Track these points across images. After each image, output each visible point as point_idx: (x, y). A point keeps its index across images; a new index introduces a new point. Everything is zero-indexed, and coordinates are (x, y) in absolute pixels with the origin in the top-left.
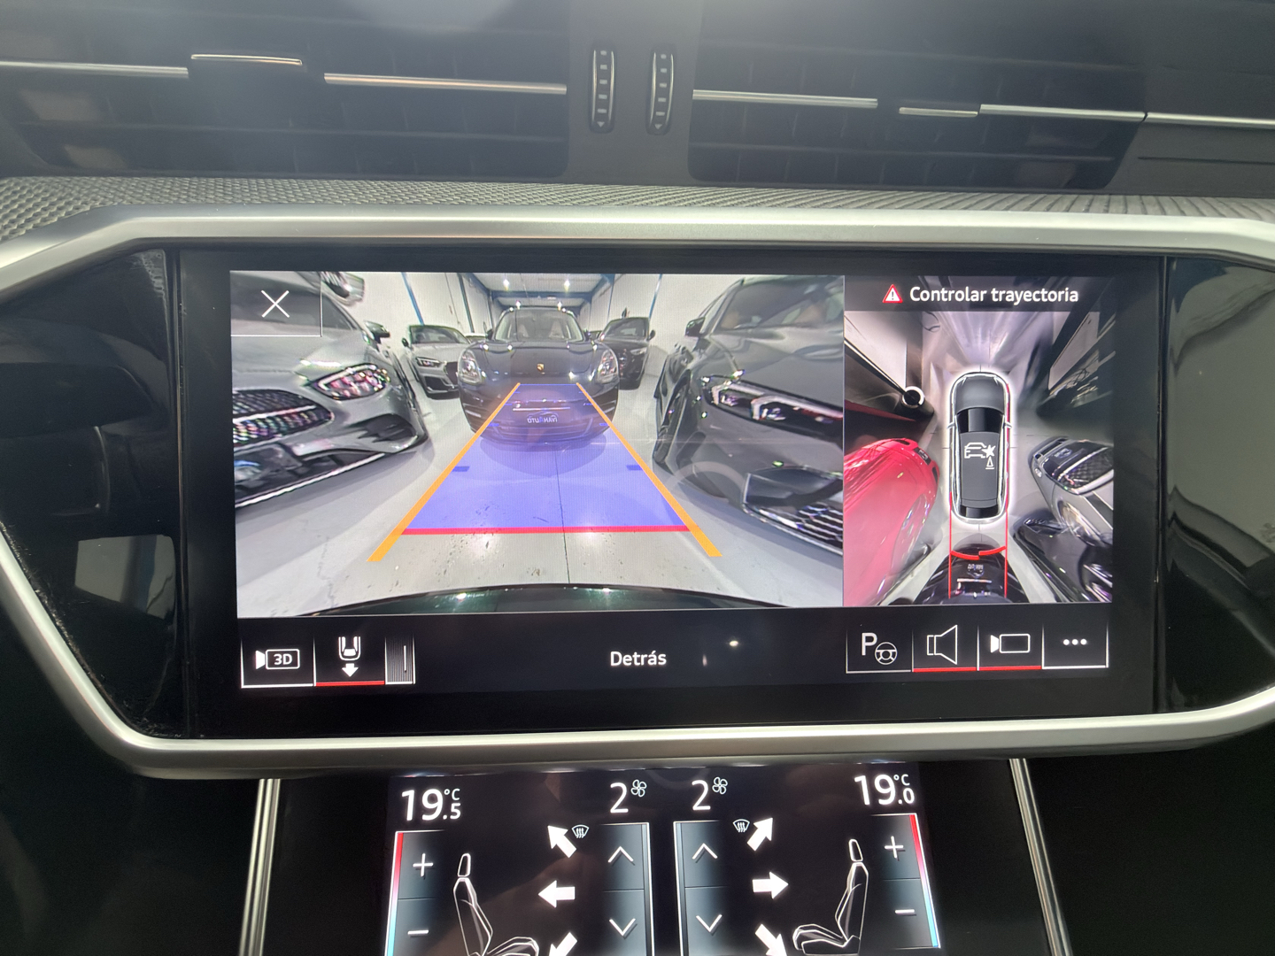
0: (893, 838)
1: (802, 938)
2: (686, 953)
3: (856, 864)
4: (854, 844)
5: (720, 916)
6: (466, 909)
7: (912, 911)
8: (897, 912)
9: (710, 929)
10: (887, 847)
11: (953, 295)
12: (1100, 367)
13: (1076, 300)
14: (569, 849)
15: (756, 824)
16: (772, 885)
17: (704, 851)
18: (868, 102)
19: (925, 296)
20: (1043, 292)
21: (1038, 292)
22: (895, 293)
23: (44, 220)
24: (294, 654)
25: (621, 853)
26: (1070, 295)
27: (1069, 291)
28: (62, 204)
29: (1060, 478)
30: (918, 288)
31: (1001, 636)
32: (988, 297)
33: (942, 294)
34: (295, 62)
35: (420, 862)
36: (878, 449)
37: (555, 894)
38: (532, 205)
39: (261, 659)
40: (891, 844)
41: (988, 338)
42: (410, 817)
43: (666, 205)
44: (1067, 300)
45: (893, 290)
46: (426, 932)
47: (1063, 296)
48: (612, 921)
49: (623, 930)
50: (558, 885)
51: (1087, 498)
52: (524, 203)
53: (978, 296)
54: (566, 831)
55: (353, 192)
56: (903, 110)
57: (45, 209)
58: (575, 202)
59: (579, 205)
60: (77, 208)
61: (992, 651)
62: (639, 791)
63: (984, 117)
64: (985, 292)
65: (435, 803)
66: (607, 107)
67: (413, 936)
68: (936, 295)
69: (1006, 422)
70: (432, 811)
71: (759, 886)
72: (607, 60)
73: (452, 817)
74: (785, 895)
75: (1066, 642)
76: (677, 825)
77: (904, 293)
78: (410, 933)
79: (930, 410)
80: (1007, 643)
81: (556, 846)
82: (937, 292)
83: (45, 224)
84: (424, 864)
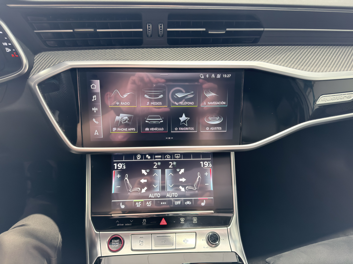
1: (188, 188)
2: (167, 190)
3: (199, 177)
4: (199, 173)
5: (173, 185)
6: (127, 183)
8: (206, 184)
9: (171, 187)
14: (146, 174)
15: (181, 170)
17: (171, 174)
25: (155, 174)
35: (118, 176)
40: (206, 173)
42: (116, 168)
46: (120, 187)
48: (153, 185)
49: (155, 187)
50: (144, 179)
54: (145, 171)
56: (209, 32)
62: (159, 164)
66: (150, 33)
70: (120, 167)
72: (150, 26)
73: (124, 168)
74: (185, 181)
76: (166, 170)
78: (117, 187)
81: (143, 173)
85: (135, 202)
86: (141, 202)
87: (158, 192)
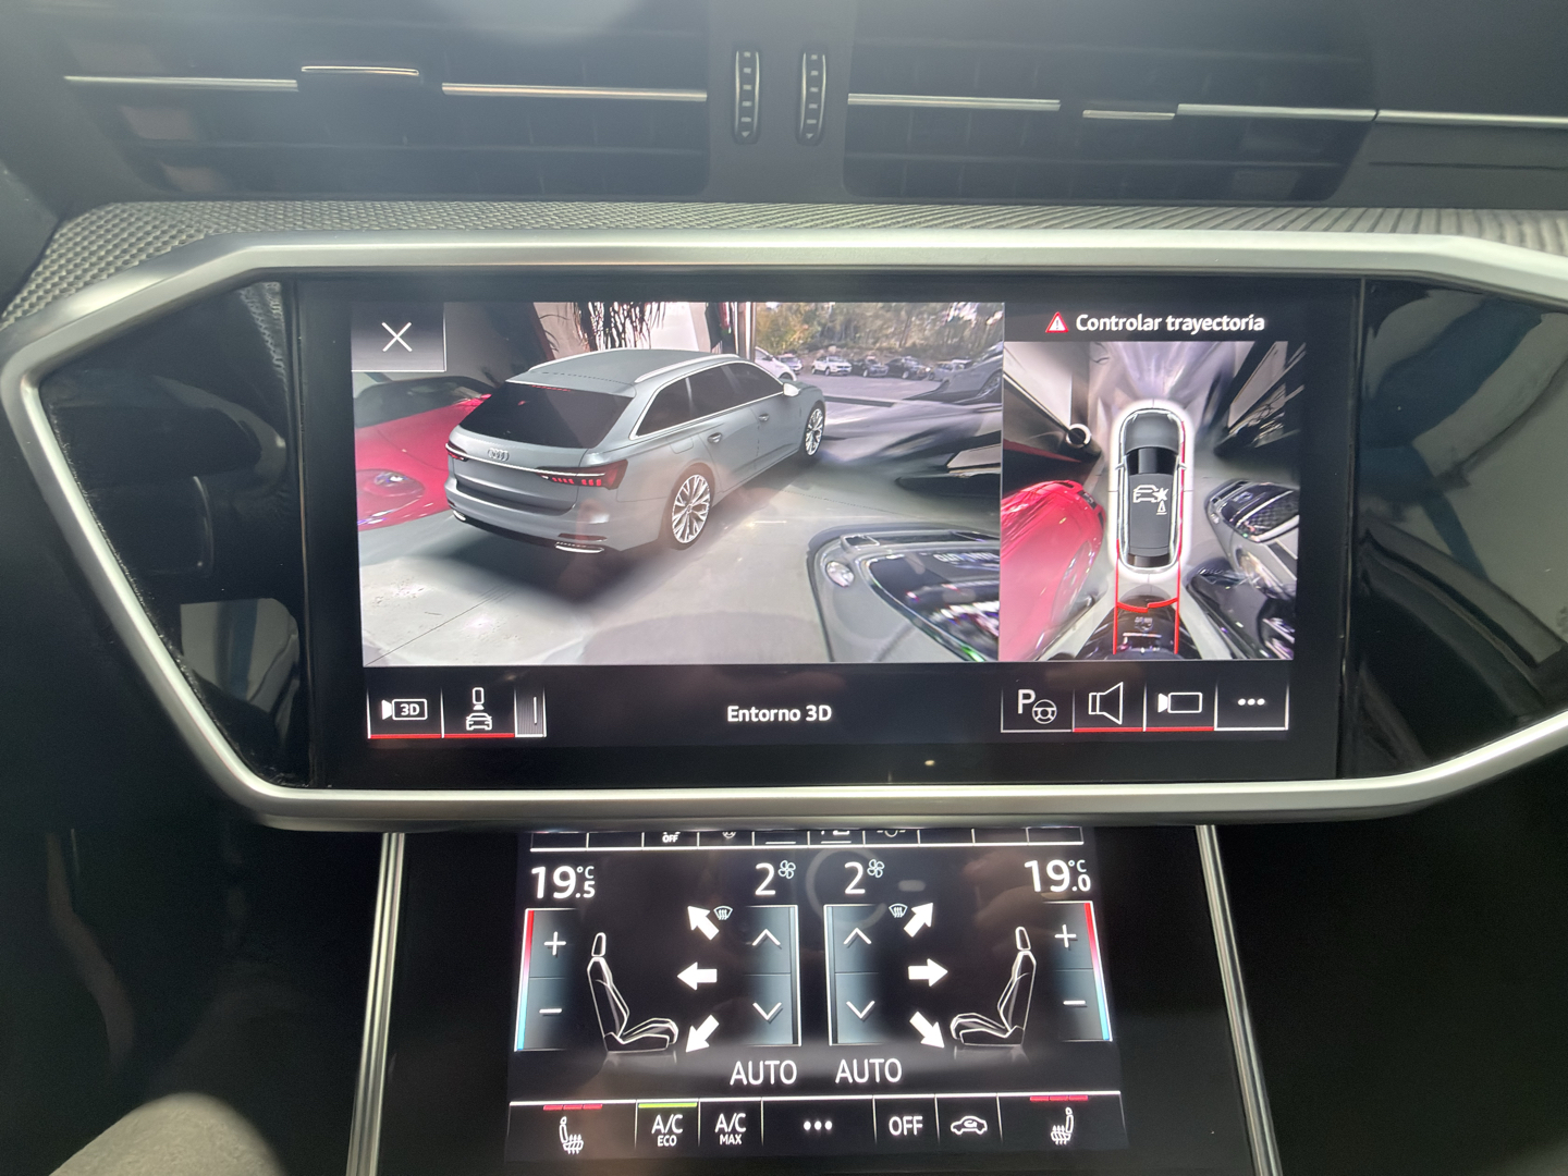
0: (1064, 927)
1: (960, 1027)
2: (835, 1040)
3: (1024, 953)
4: (1021, 932)
5: (873, 1003)
6: (601, 990)
7: (1082, 1002)
8: (1066, 1003)
9: (861, 1016)
10: (1057, 936)
11: (1124, 324)
12: (1287, 403)
13: (1262, 328)
14: (711, 932)
15: (914, 909)
16: (930, 972)
17: (857, 936)
18: (1050, 104)
19: (1093, 324)
20: (1225, 319)
21: (1218, 320)
22: (1060, 322)
23: (157, 250)
24: (421, 704)
25: (766, 937)
26: (1254, 323)
27: (1254, 318)
28: (174, 232)
29: (1239, 524)
30: (1085, 316)
31: (1170, 695)
32: (1163, 325)
33: (1112, 323)
34: (411, 72)
35: (552, 940)
36: (1039, 492)
37: (695, 976)
38: (666, 229)
39: (387, 709)
40: (1062, 932)
41: (1162, 371)
42: (540, 894)
43: (811, 226)
44: (1250, 328)
45: (1058, 318)
46: (559, 1011)
47: (1247, 323)
48: (756, 1005)
49: (767, 1014)
50: (699, 967)
51: (1270, 546)
52: (658, 226)
53: (1152, 324)
54: (708, 912)
55: (476, 215)
56: (1087, 113)
57: (157, 238)
58: (712, 225)
59: (717, 228)
60: (191, 236)
61: (1160, 710)
62: (787, 874)
63: (1182, 120)
64: (1160, 320)
65: (568, 882)
66: (752, 116)
67: (545, 1015)
68: (1105, 324)
69: (1181, 463)
70: (563, 890)
71: (915, 973)
72: (750, 63)
73: (586, 896)
74: (942, 983)
75: (1242, 702)
76: (827, 910)
77: (1070, 323)
78: (543, 1011)
79: (1096, 450)
80: (1177, 702)
81: (697, 928)
82: (1107, 320)
83: (158, 254)
84: (556, 943)
85: (648, 1116)
86: (680, 1116)
87: (780, 1052)
